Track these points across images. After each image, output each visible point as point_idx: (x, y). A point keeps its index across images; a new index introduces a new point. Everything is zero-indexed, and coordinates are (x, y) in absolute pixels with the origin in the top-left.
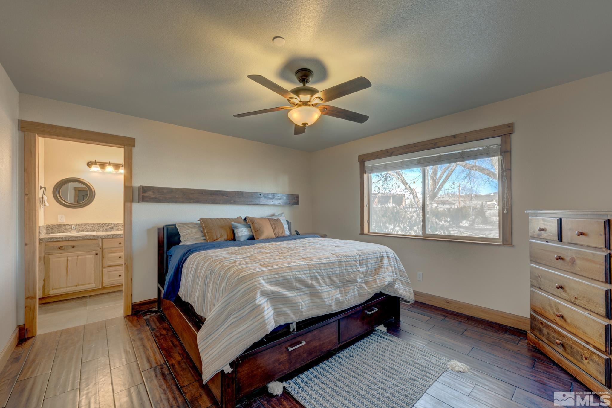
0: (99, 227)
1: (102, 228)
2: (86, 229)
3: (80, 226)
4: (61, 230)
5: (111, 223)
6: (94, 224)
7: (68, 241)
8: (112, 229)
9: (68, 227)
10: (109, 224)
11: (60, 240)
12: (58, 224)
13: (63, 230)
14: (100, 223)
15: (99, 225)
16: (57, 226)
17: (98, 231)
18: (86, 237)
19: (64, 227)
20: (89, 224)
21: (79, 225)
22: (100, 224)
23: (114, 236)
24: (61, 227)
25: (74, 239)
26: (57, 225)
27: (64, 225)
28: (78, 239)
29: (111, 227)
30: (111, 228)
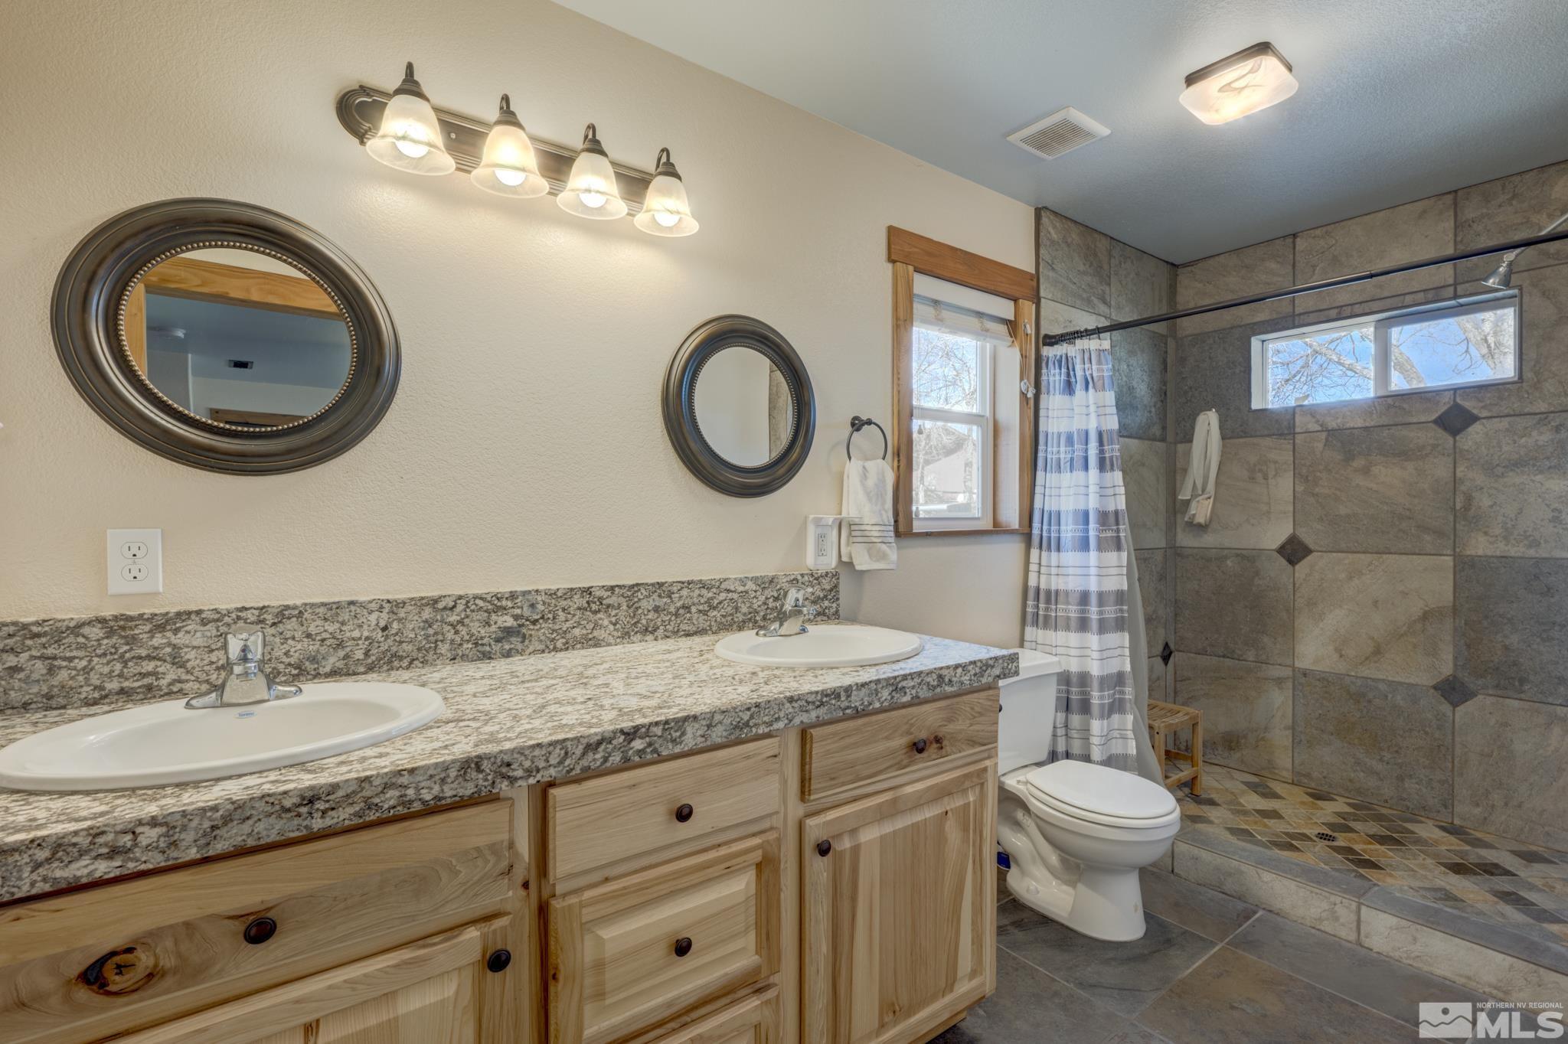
0: (429, 624)
1: (450, 635)
2: (340, 645)
3: (292, 624)
4: (133, 668)
5: (513, 596)
6: (396, 605)
7: (206, 861)
8: (515, 640)
9: (191, 638)
10: (495, 604)
11: (103, 868)
12: (107, 613)
13: (150, 666)
14: (435, 593)
15: (427, 613)
16: (95, 632)
17: (424, 662)
18: (393, 794)
19: (158, 640)
20: (362, 605)
21: (283, 614)
22: (435, 601)
23: (638, 744)
24: (132, 641)
25: (270, 829)
26: (102, 621)
27: (163, 623)
28: (318, 824)
29: (510, 622)
30: (508, 632)
